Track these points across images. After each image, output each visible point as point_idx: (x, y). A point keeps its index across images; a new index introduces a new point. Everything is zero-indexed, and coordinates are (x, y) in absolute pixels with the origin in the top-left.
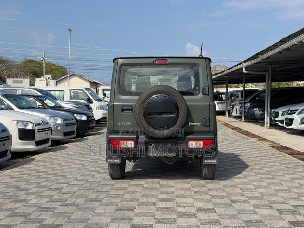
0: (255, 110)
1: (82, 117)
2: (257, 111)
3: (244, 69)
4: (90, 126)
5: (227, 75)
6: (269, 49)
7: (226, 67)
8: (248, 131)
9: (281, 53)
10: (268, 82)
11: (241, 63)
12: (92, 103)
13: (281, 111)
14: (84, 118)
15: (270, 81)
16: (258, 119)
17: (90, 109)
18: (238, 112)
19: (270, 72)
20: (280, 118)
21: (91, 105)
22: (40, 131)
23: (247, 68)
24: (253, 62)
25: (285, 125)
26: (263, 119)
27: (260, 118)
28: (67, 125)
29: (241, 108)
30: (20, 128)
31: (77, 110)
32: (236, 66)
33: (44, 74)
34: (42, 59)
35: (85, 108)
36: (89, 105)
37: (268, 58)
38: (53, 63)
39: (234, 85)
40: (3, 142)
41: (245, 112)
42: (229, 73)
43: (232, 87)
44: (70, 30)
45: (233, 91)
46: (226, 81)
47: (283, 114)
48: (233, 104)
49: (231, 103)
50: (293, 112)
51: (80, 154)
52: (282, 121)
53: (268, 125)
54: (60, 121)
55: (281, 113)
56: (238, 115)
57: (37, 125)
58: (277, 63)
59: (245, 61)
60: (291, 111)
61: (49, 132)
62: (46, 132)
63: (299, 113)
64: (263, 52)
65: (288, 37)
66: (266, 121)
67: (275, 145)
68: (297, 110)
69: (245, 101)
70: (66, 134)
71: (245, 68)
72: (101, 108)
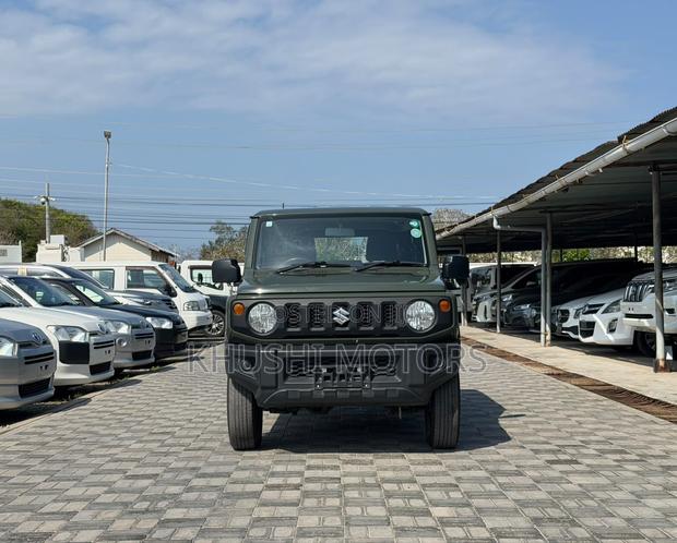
0: (523, 307)
1: (162, 323)
2: (527, 310)
3: (495, 222)
4: (179, 342)
5: (464, 233)
6: (542, 183)
7: (463, 215)
8: (506, 350)
9: (567, 190)
10: (546, 248)
11: (489, 210)
12: (175, 295)
13: (572, 308)
14: (167, 325)
15: (549, 247)
16: (528, 328)
17: (174, 308)
18: (489, 314)
19: (549, 226)
20: (572, 322)
21: (173, 299)
22: (99, 346)
23: (501, 220)
24: (513, 207)
25: (580, 337)
26: (538, 326)
27: (532, 325)
28: (140, 337)
29: (494, 304)
30: (61, 339)
31: (148, 309)
32: (480, 214)
33: (47, 233)
34: (43, 200)
35: (164, 305)
36: (170, 300)
37: (542, 199)
38: (59, 208)
39: (480, 256)
40: (46, 363)
41: (502, 312)
42: (467, 229)
43: (477, 261)
44: (108, 136)
45: (479, 270)
46: (461, 246)
47: (577, 316)
48: (476, 297)
49: (472, 295)
50: (593, 310)
51: (176, 389)
52: (574, 329)
53: (548, 337)
54: (124, 329)
55: (572, 312)
56: (489, 320)
57: (92, 334)
58: (563, 209)
59: (498, 206)
60: (590, 306)
61: (112, 349)
62: (107, 349)
63: (605, 312)
64: (531, 189)
65: (575, 161)
66: (542, 330)
67: (555, 372)
68: (602, 305)
69: (503, 291)
70: (136, 356)
71: (498, 220)
72: (194, 306)
